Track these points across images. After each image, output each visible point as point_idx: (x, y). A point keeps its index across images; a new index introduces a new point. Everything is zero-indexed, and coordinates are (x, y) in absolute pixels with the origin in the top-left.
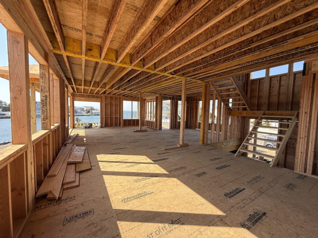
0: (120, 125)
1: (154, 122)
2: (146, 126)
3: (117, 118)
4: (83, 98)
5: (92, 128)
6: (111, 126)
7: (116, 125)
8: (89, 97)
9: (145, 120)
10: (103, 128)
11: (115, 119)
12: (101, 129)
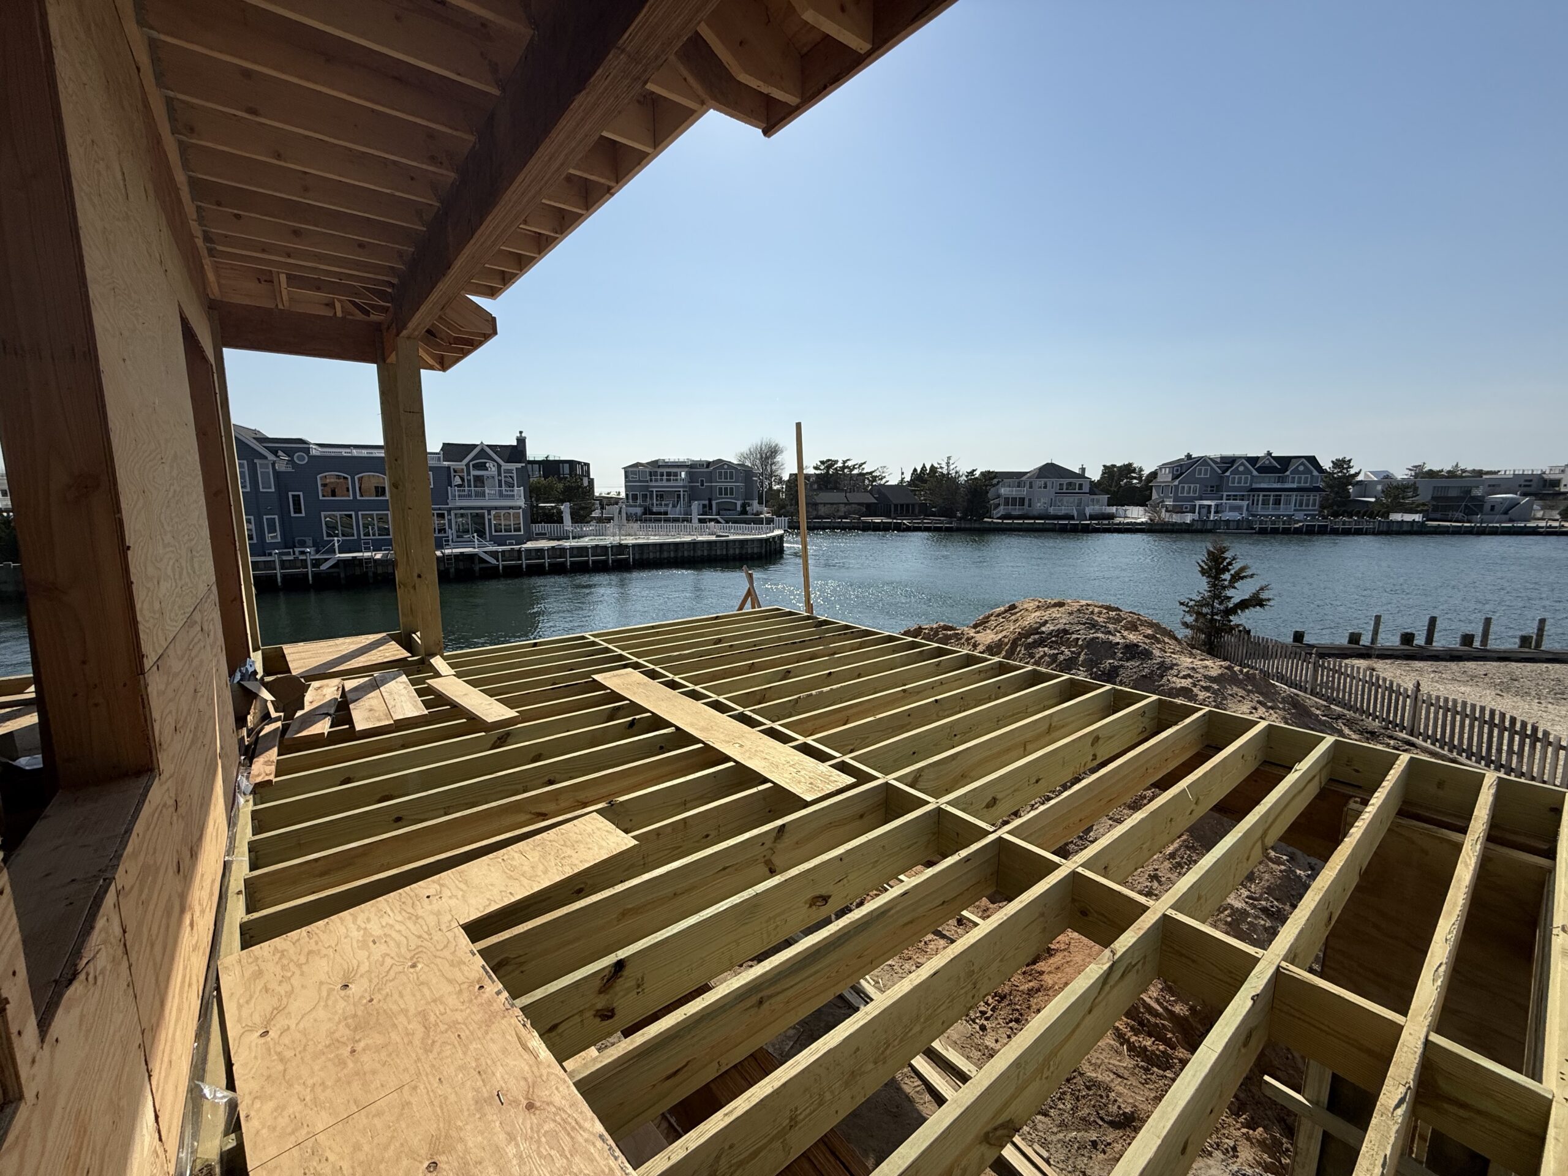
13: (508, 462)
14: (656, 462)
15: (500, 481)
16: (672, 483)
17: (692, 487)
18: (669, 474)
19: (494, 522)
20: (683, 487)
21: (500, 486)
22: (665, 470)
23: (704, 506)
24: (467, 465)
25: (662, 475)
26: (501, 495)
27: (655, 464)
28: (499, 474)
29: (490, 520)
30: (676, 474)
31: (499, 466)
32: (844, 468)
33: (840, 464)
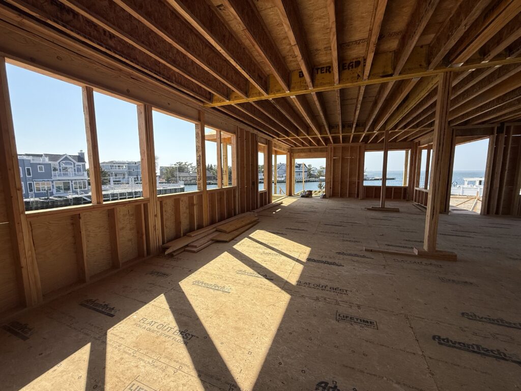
0: (358, 196)
1: (427, 193)
2: (415, 201)
3: (355, 183)
4: (302, 154)
5: (312, 197)
6: (342, 196)
7: (351, 195)
8: (310, 152)
9: (416, 188)
10: (327, 198)
11: (350, 185)
12: (324, 199)
13: (79, 162)
14: (113, 161)
15: (75, 169)
16: (121, 170)
17: (129, 171)
18: (119, 166)
19: (74, 185)
20: (127, 171)
21: (75, 171)
22: (117, 165)
23: (135, 178)
24: (59, 163)
25: (116, 166)
26: (75, 175)
27: (111, 162)
28: (74, 167)
29: (72, 185)
30: (123, 166)
31: (74, 163)
32: (185, 165)
33: (184, 164)
